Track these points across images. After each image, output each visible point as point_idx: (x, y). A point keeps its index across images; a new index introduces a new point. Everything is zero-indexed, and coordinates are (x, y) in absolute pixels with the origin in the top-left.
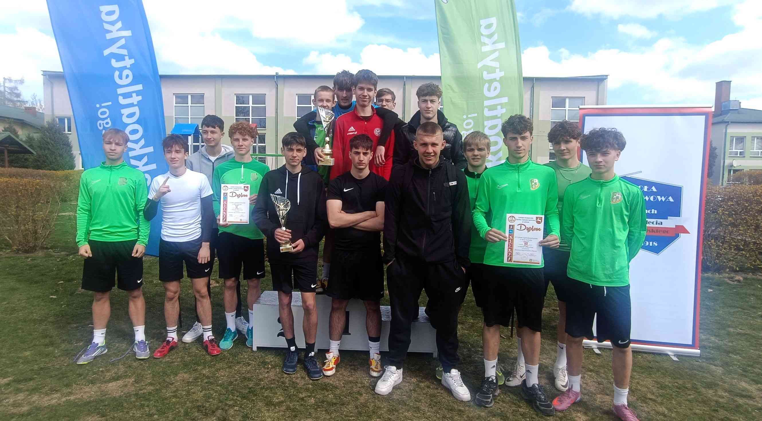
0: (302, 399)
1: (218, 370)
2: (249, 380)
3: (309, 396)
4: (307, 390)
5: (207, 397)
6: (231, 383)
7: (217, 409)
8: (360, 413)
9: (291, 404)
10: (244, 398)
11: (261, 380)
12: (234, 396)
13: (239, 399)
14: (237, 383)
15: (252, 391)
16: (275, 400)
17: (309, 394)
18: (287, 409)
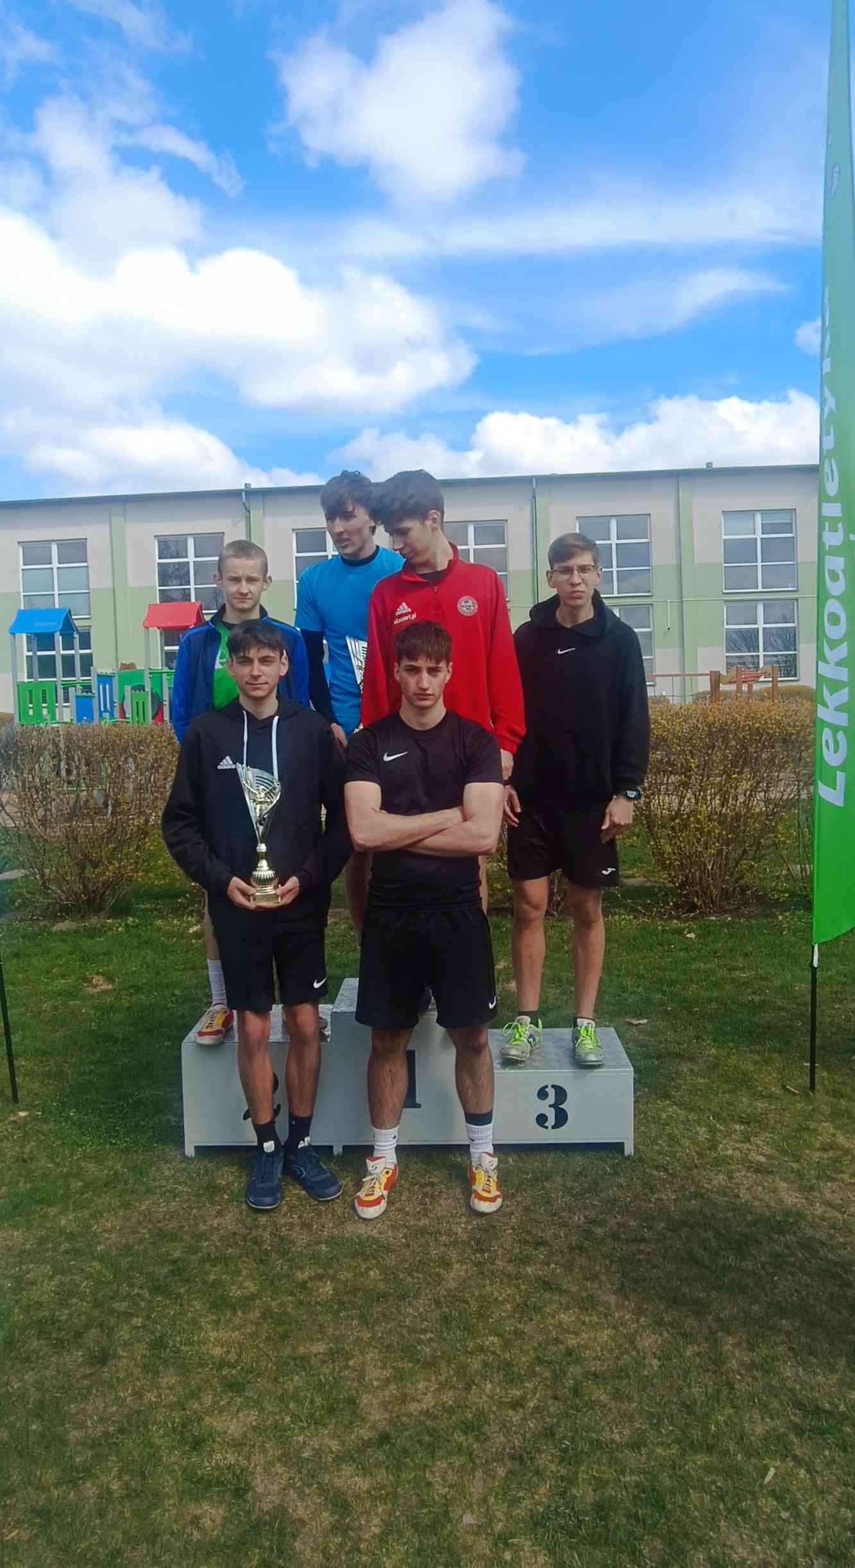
0: (303, 1286)
1: (97, 1215)
2: (174, 1237)
3: (320, 1278)
4: (315, 1258)
5: (65, 1294)
6: (127, 1250)
7: (87, 1327)
8: (446, 1319)
9: (273, 1304)
10: (157, 1289)
11: (203, 1236)
12: (132, 1286)
13: (145, 1293)
14: (142, 1248)
15: (179, 1271)
16: (235, 1292)
17: (320, 1271)
18: (264, 1317)
